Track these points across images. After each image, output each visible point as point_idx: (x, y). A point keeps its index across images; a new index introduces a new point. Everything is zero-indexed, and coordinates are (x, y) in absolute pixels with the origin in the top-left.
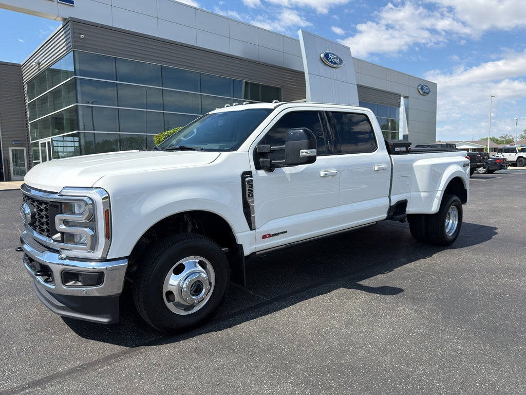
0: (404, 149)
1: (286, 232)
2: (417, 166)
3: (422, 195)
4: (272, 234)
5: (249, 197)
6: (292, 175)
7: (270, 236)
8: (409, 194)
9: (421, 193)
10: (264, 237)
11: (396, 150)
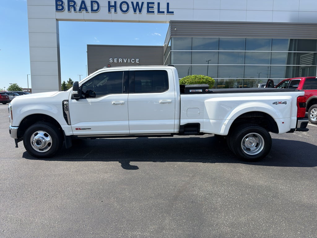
0: (201, 91)
1: (90, 129)
2: (207, 102)
3: (211, 122)
4: (81, 128)
5: (66, 110)
6: (92, 102)
7: (80, 129)
8: (202, 119)
9: (211, 120)
10: (77, 129)
11: (190, 91)
